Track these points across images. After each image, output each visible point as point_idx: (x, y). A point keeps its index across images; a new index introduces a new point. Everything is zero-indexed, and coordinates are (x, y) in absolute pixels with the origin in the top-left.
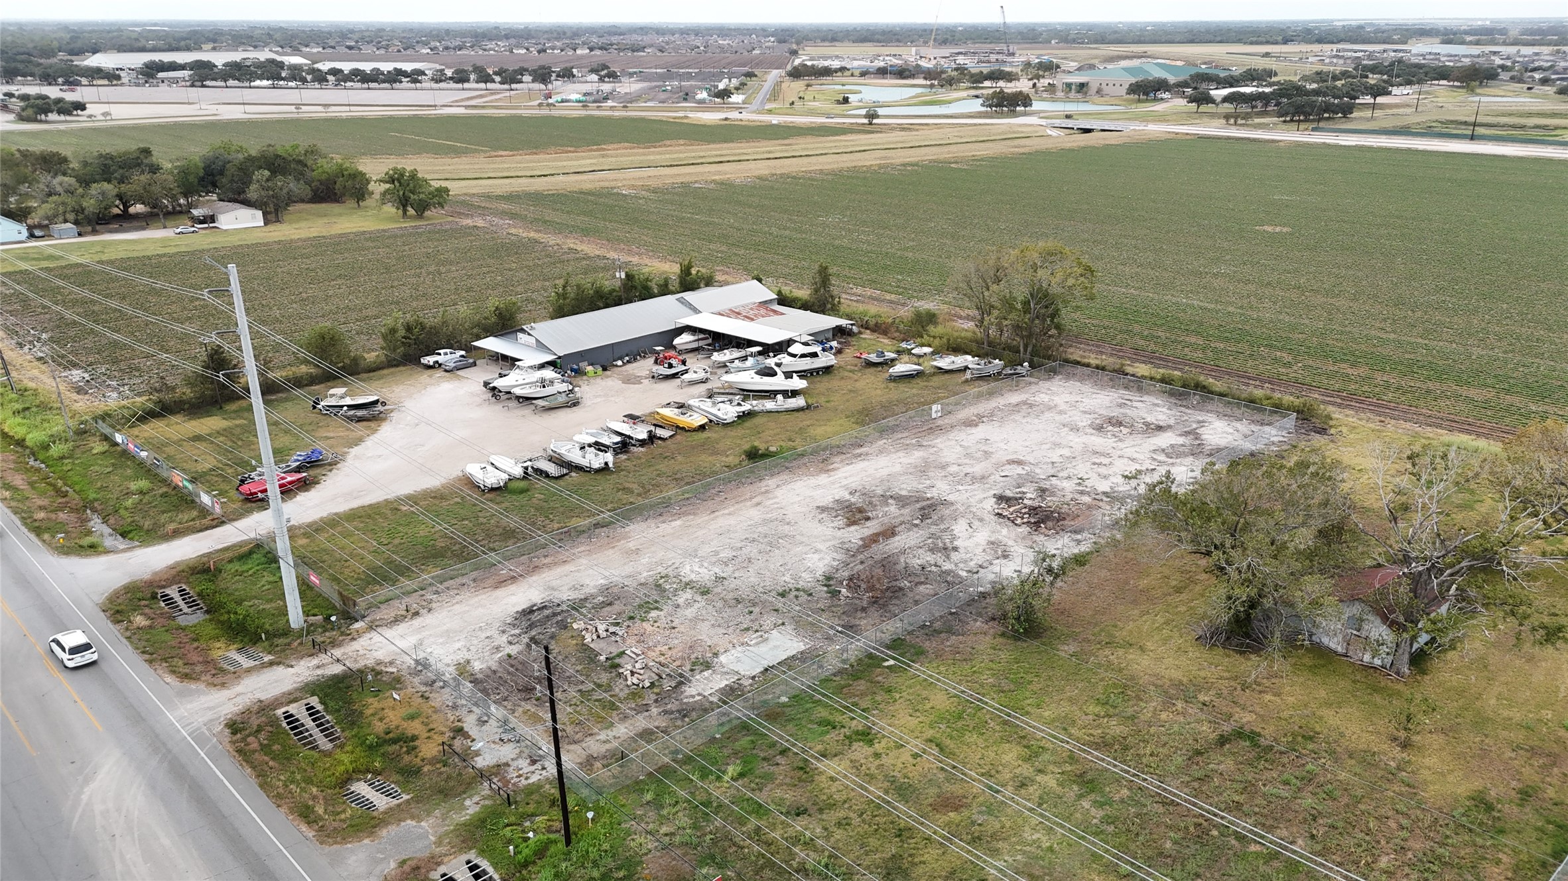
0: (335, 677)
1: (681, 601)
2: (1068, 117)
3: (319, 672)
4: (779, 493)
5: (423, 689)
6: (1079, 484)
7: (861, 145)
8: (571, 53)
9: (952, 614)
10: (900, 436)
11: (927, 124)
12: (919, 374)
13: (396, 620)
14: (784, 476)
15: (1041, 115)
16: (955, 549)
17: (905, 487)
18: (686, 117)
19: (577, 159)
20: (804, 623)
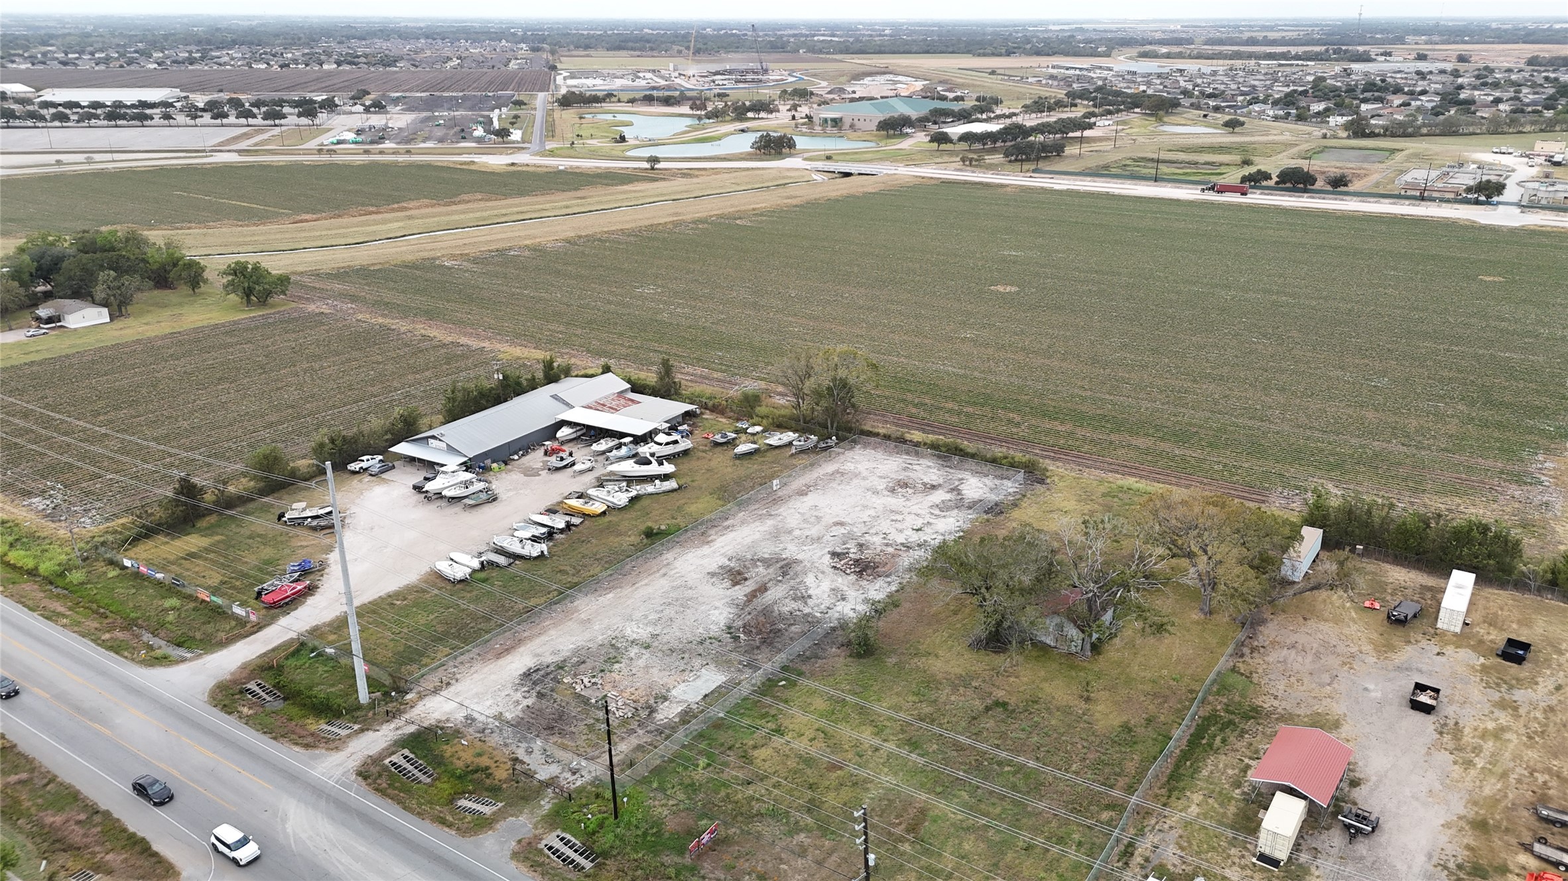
1: (632, 655)
2: (828, 157)
4: (677, 564)
6: (884, 538)
9: (816, 644)
10: (753, 508)
12: (757, 451)
14: (677, 550)
16: (810, 597)
17: (766, 551)
18: (473, 162)
20: (721, 662)
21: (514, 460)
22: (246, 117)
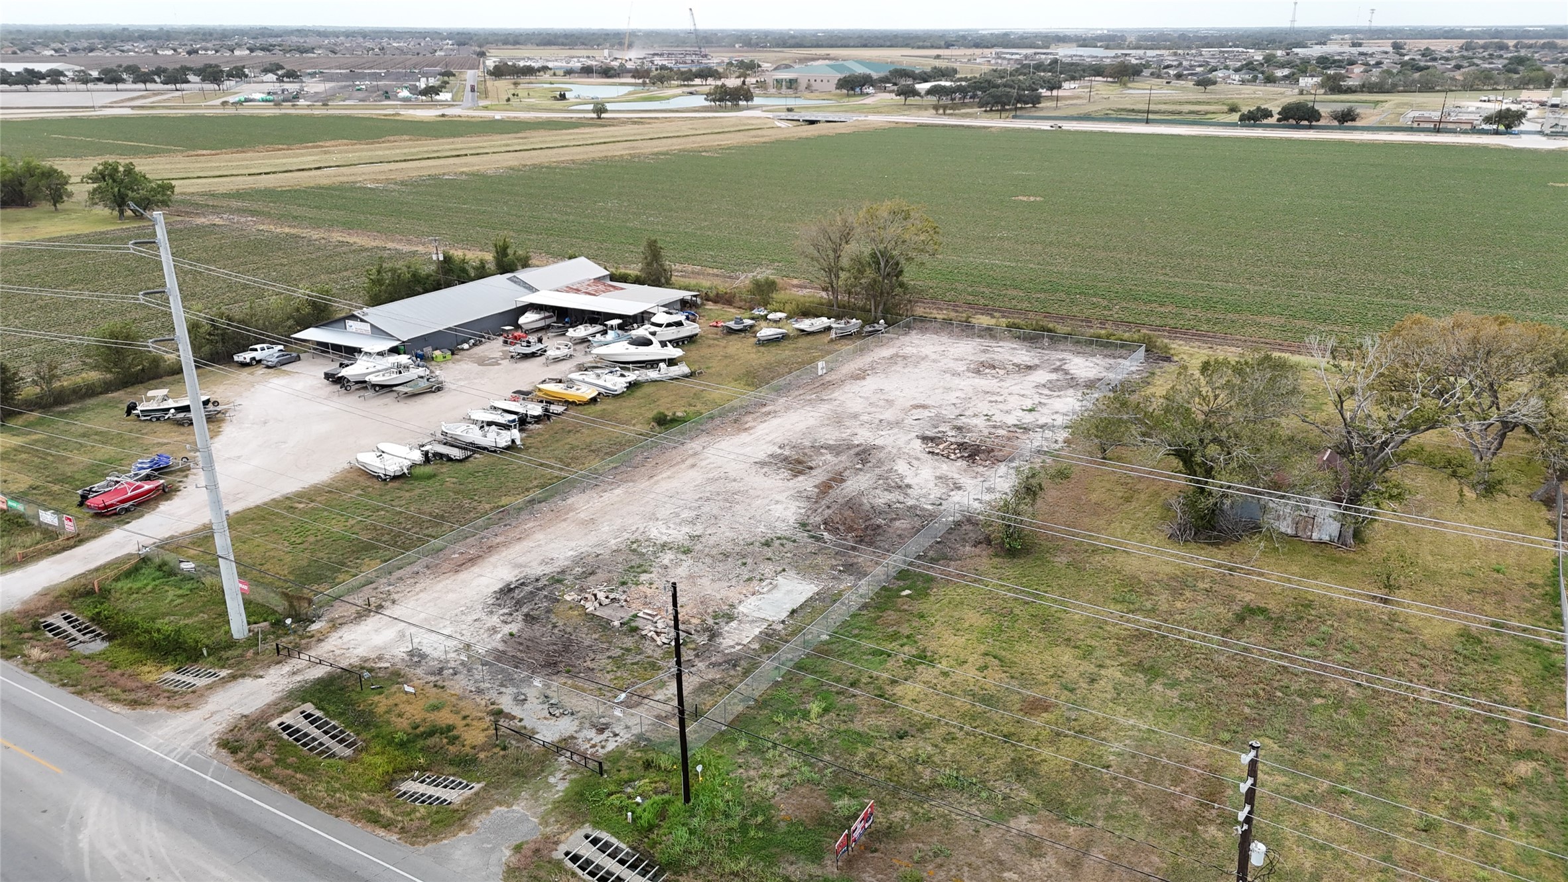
0: (319, 681)
1: (666, 562)
2: (790, 110)
3: (299, 678)
4: (710, 451)
5: (433, 678)
6: (988, 420)
7: (601, 137)
8: (228, 54)
9: (938, 543)
10: (797, 393)
11: (656, 118)
12: (784, 337)
13: (360, 616)
14: (703, 439)
15: (764, 109)
16: (909, 486)
17: (831, 436)
18: (399, 115)
19: (297, 156)
20: (804, 566)
21: (463, 349)
22: (145, 82)
